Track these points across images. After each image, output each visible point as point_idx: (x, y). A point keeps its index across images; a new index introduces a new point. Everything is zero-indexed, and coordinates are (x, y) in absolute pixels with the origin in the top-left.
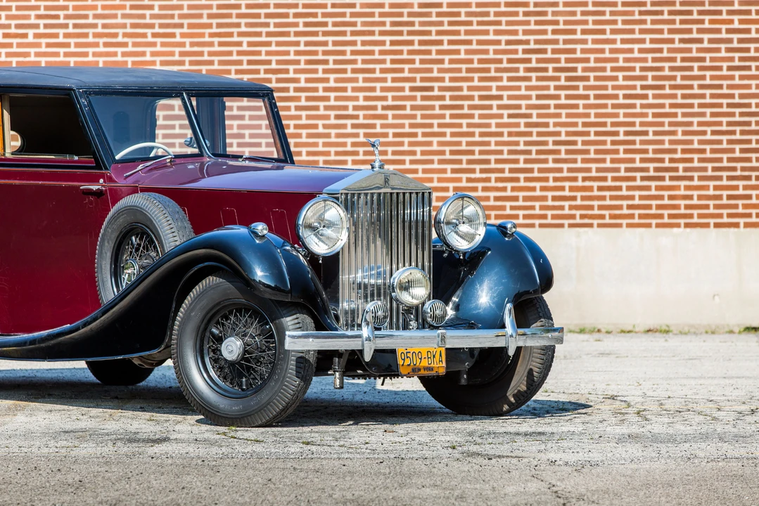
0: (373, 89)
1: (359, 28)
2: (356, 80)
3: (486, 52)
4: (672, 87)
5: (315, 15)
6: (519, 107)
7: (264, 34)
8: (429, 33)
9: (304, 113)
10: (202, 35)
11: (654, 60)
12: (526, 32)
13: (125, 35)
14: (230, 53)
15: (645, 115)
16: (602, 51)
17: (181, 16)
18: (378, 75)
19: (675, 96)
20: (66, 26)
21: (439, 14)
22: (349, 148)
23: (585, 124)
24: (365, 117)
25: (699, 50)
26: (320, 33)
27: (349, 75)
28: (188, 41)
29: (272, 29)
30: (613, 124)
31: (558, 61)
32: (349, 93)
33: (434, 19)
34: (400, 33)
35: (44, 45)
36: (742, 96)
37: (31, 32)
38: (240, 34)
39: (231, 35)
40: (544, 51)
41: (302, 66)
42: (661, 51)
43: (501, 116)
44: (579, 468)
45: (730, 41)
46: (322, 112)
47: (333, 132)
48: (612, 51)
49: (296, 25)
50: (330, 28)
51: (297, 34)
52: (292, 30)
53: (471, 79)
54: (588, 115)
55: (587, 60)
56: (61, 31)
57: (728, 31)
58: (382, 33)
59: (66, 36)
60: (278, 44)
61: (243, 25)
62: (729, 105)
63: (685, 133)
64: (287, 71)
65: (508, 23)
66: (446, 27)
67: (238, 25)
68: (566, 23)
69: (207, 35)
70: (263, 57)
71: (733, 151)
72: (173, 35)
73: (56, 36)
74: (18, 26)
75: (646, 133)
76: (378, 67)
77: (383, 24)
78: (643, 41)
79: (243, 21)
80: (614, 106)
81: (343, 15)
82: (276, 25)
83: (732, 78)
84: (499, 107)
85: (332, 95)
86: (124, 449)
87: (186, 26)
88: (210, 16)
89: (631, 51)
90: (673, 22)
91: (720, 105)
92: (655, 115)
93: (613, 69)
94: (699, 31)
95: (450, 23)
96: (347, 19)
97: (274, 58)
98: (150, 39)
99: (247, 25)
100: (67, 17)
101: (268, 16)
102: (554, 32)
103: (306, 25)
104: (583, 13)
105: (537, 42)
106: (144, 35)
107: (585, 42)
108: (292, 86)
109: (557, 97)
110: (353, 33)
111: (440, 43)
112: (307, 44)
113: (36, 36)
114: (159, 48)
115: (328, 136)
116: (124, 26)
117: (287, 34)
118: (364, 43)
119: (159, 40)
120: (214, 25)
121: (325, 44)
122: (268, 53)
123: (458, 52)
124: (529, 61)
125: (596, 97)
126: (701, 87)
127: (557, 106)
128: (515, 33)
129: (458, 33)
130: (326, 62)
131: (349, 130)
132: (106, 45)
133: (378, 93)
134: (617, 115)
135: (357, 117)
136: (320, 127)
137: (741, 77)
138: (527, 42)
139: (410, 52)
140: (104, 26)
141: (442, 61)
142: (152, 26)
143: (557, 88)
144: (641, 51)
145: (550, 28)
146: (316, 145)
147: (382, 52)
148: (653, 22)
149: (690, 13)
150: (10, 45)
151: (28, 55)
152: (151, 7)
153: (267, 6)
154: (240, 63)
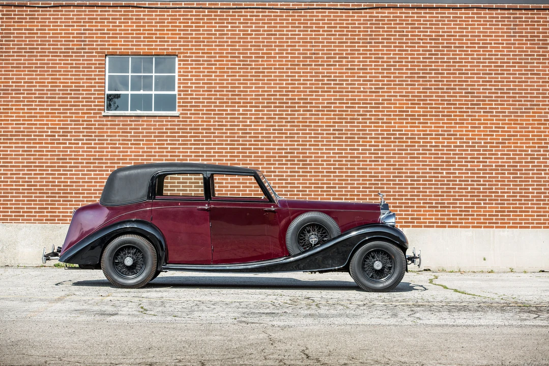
1: (217, 142)
3: (270, 153)
4: (346, 169)
5: (199, 137)
6: (283, 176)
7: (177, 144)
8: (246, 145)
10: (152, 144)
11: (339, 157)
12: (286, 145)
13: (119, 144)
14: (163, 152)
15: (335, 180)
16: (318, 153)
17: (143, 136)
19: (347, 172)
20: (95, 140)
21: (250, 137)
23: (310, 184)
25: (357, 153)
26: (201, 144)
28: (145, 146)
30: (322, 184)
31: (299, 157)
33: (248, 139)
34: (234, 145)
35: (86, 148)
36: (375, 173)
37: (80, 142)
38: (167, 144)
39: (164, 144)
40: (294, 153)
42: (342, 153)
43: (275, 180)
44: (283, 328)
45: (371, 150)
48: (321, 153)
49: (191, 141)
50: (205, 142)
51: (191, 144)
52: (189, 142)
53: (263, 164)
54: (311, 180)
55: (311, 157)
56: (93, 142)
57: (370, 146)
58: (226, 144)
59: (95, 144)
60: (183, 148)
62: (370, 176)
63: (351, 188)
65: (279, 141)
67: (167, 140)
68: (302, 141)
70: (177, 154)
71: (371, 195)
72: (140, 144)
73: (91, 144)
74: (75, 140)
75: (335, 187)
77: (227, 141)
78: (334, 149)
79: (169, 139)
80: (322, 176)
81: (210, 137)
82: (182, 141)
83: (371, 165)
84: (275, 176)
86: (98, 318)
87: (145, 140)
88: (155, 137)
89: (330, 153)
90: (347, 142)
91: (366, 176)
92: (339, 180)
93: (322, 161)
94: (358, 145)
95: (255, 141)
97: (181, 154)
98: (130, 146)
100: (95, 136)
101: (179, 137)
102: (298, 145)
103: (195, 140)
104: (310, 137)
105: (290, 149)
106: (127, 144)
107: (310, 149)
109: (299, 172)
110: (214, 144)
111: (251, 149)
112: (195, 149)
113: (82, 144)
114: (133, 150)
116: (119, 140)
117: (187, 144)
118: (219, 149)
119: (133, 146)
120: (157, 140)
122: (179, 152)
123: (258, 153)
124: (287, 157)
125: (315, 172)
126: (358, 169)
127: (298, 176)
128: (282, 145)
129: (258, 145)
130: (203, 156)
132: (111, 148)
134: (323, 180)
137: (375, 165)
138: (287, 149)
139: (238, 153)
140: (111, 140)
141: (251, 157)
142: (131, 140)
143: (298, 168)
144: (333, 153)
147: (226, 152)
148: (339, 142)
149: (354, 138)
150: (72, 148)
151: (79, 151)
152: (131, 133)
153: (179, 133)
154: (167, 156)
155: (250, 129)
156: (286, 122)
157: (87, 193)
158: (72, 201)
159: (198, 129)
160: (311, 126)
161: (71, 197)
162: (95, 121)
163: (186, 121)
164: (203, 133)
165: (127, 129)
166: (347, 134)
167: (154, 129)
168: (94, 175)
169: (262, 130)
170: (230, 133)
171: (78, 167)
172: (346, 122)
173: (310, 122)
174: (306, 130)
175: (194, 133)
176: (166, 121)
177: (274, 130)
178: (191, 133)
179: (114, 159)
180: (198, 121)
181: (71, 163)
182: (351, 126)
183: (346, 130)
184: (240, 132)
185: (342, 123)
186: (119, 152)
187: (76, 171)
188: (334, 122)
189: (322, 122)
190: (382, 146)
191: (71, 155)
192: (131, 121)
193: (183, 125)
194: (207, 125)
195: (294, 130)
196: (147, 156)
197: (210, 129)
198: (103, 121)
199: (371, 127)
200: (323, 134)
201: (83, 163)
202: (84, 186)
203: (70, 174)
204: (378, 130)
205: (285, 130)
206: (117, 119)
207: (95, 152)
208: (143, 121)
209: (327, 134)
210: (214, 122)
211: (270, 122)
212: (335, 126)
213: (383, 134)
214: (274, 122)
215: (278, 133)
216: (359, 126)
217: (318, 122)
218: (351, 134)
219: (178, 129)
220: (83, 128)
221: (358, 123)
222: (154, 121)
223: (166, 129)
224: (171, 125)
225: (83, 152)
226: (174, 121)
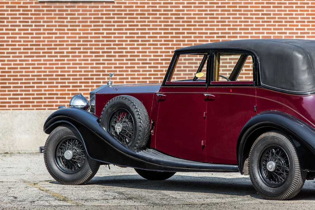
0: (157, 52)
1: (151, 27)
2: (150, 48)
3: (202, 37)
5: (133, 22)
7: (113, 30)
8: (179, 29)
9: (129, 62)
10: (88, 30)
12: (217, 29)
13: (56, 30)
14: (99, 37)
16: (248, 37)
17: (79, 22)
18: (159, 46)
20: (32, 26)
21: (183, 22)
22: (148, 76)
24: (154, 63)
25: (285, 37)
26: (135, 29)
27: (147, 46)
28: (82, 32)
29: (116, 27)
32: (148, 54)
33: (181, 23)
34: (168, 29)
35: (22, 34)
37: (17, 28)
38: (103, 29)
39: (99, 30)
40: (225, 37)
41: (128, 43)
45: (297, 33)
46: (136, 61)
47: (141, 69)
48: (251, 37)
49: (126, 26)
50: (139, 27)
51: (126, 29)
52: (124, 28)
56: (30, 28)
57: (297, 29)
58: (160, 29)
59: (32, 30)
60: (119, 33)
61: (104, 26)
64: (122, 45)
65: (211, 25)
66: (186, 27)
67: (102, 26)
68: (233, 25)
69: (89, 30)
70: (112, 39)
72: (76, 30)
73: (28, 30)
74: (11, 26)
76: (159, 43)
77: (161, 25)
78: (263, 33)
79: (104, 24)
81: (145, 22)
82: (118, 26)
85: (141, 54)
87: (81, 26)
88: (91, 22)
90: (275, 25)
94: (285, 29)
95: (188, 25)
96: (146, 23)
97: (117, 39)
98: (66, 31)
99: (106, 26)
100: (32, 22)
101: (114, 22)
102: (229, 29)
103: (130, 26)
104: (240, 22)
105: (222, 33)
106: (64, 30)
107: (241, 33)
108: (124, 51)
110: (149, 29)
111: (184, 33)
112: (130, 33)
113: (19, 30)
114: (70, 35)
115: (139, 71)
116: (56, 26)
117: (122, 29)
118: (153, 33)
119: (70, 32)
120: (93, 26)
121: (138, 33)
122: (114, 37)
123: (191, 37)
128: (213, 29)
129: (190, 29)
130: (138, 41)
131: (148, 69)
132: (48, 34)
133: (159, 54)
135: (150, 63)
136: (136, 67)
138: (218, 33)
139: (172, 37)
140: (47, 26)
141: (184, 41)
142: (67, 26)
145: (227, 27)
146: (134, 75)
147: (160, 37)
148: (267, 25)
149: (281, 22)
150: (8, 34)
151: (16, 38)
152: (67, 18)
153: (114, 18)
154: (103, 41)
155: (183, 14)
156: (217, 7)
157: (25, 79)
158: (10, 87)
159: (133, 14)
160: (241, 11)
161: (9, 83)
162: (31, 7)
163: (121, 7)
164: (137, 18)
165: (63, 14)
166: (275, 18)
167: (90, 14)
168: (32, 60)
169: (194, 14)
170: (164, 18)
171: (15, 53)
172: (274, 7)
173: (240, 7)
174: (236, 14)
175: (129, 18)
176: (101, 7)
177: (205, 14)
178: (126, 18)
179: (51, 45)
180: (132, 7)
181: (8, 49)
182: (278, 11)
183: (274, 14)
184: (174, 17)
185: (270, 7)
186: (56, 38)
187: (13, 57)
188: (262, 7)
189: (251, 7)
190: (308, 29)
191: (8, 41)
192: (67, 7)
193: (118, 11)
194: (141, 11)
195: (224, 14)
196: (83, 41)
197: (144, 14)
198: (39, 7)
199: (297, 11)
200: (252, 18)
201: (20, 49)
202: (22, 72)
203: (8, 61)
204: (303, 14)
205: (217, 14)
206: (53, 5)
207: (32, 38)
208: (78, 7)
209: (256, 18)
210: (148, 7)
211: (202, 7)
212: (263, 11)
213: (309, 18)
214: (206, 7)
215: (210, 18)
216: (286, 11)
217: (247, 7)
218: (279, 18)
219: (113, 14)
220: (20, 14)
221: (285, 7)
222: (90, 7)
223: (102, 14)
224: (106, 10)
225: (20, 38)
226: (109, 7)
